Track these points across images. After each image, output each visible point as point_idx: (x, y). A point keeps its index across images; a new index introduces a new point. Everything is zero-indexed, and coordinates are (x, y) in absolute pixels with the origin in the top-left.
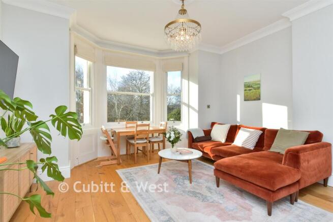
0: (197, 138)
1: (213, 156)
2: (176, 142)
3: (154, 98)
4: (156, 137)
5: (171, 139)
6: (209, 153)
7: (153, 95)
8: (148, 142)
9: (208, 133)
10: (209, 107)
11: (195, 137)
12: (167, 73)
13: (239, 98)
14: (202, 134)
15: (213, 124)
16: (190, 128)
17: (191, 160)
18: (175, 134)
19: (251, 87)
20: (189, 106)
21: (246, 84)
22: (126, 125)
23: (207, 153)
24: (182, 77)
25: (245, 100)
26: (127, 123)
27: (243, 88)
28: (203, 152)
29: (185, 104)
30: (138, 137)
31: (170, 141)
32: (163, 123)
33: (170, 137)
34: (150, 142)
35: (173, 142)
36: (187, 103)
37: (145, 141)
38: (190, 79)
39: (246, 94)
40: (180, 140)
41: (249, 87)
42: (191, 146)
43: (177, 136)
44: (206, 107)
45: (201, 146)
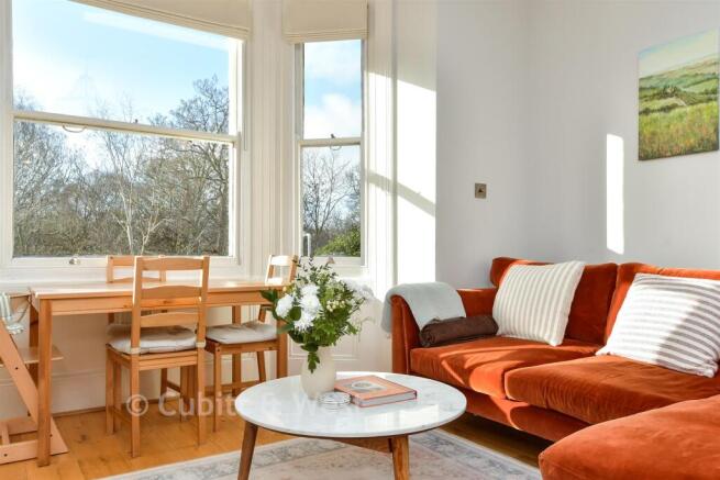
0: (435, 325)
1: (515, 411)
2: (328, 340)
3: (246, 155)
4: (250, 325)
5: (303, 323)
6: (495, 394)
7: (239, 142)
8: (202, 344)
9: (480, 304)
10: (481, 191)
11: (422, 321)
12: (300, 47)
13: (617, 151)
14: (457, 310)
15: (500, 266)
16: (401, 281)
17: (405, 437)
18: (321, 295)
19: (676, 93)
20: (395, 189)
21: (647, 84)
22: (110, 272)
23: (485, 398)
24: (367, 63)
25: (644, 156)
26: (115, 263)
27: (633, 105)
28: (467, 392)
29: (378, 180)
30: (148, 322)
31: (298, 337)
32: (282, 261)
33: (295, 313)
34: (211, 346)
35: (314, 341)
36: (390, 177)
37: (188, 342)
38: (399, 69)
39: (648, 131)
40: (352, 330)
41: (663, 95)
42: (403, 365)
43: (333, 305)
44: (472, 190)
45: (457, 363)
